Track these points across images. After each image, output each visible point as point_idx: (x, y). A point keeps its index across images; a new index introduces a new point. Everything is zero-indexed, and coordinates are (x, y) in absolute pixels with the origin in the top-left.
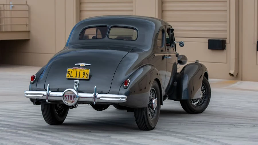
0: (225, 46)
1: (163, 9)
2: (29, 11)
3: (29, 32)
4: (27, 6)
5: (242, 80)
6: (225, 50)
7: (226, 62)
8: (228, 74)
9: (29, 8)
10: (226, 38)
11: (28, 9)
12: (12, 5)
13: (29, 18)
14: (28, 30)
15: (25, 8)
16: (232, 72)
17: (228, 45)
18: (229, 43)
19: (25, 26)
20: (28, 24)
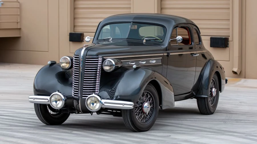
0: (228, 44)
1: (163, 7)
2: (20, 8)
3: (20, 29)
4: (18, 3)
5: (245, 78)
6: (227, 48)
7: (228, 60)
8: (232, 71)
9: (20, 5)
10: (229, 36)
11: (19, 7)
12: (2, 3)
13: (20, 15)
14: (19, 28)
15: (16, 5)
16: (235, 70)
17: (230, 43)
18: (232, 41)
19: (16, 23)
20: (19, 21)
